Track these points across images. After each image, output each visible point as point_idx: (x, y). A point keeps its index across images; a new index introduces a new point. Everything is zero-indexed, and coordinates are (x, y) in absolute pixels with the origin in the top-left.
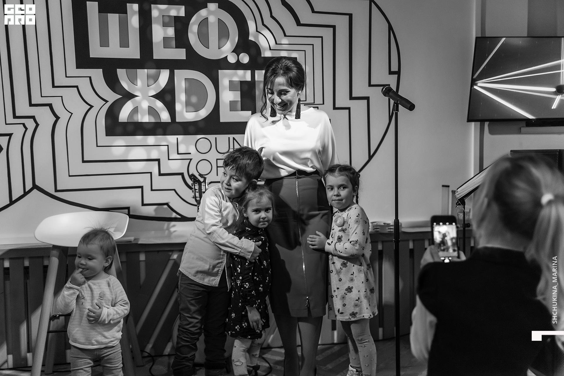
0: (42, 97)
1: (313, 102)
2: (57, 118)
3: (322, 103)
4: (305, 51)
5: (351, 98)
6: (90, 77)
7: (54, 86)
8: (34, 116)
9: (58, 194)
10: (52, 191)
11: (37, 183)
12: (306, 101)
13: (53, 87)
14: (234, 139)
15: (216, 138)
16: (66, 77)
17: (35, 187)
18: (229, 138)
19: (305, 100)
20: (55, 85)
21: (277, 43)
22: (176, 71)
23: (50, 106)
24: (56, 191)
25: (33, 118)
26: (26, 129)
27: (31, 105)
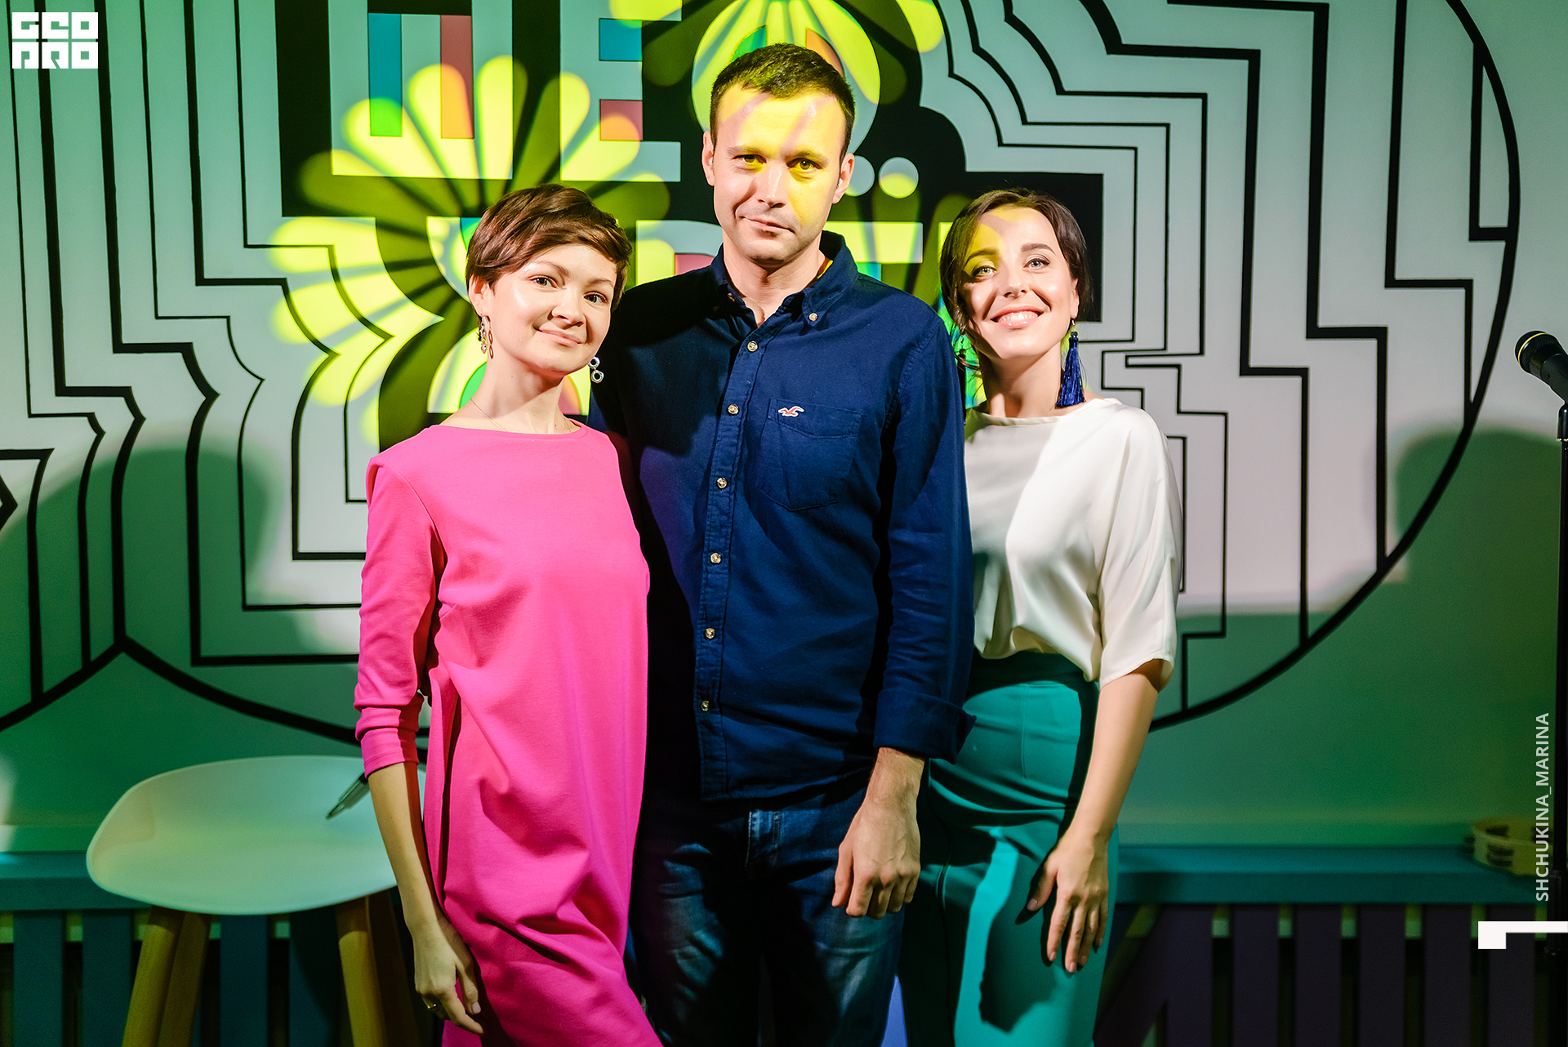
0: (157, 317)
1: (1162, 346)
2: (210, 395)
3: (1197, 350)
4: (1135, 149)
5: (1314, 331)
6: (331, 248)
7: (201, 281)
8: (129, 389)
9: (203, 674)
10: (180, 660)
11: (131, 632)
12: (1132, 340)
13: (197, 284)
16: (246, 246)
17: (123, 644)
19: (1129, 337)
20: (206, 276)
21: (1029, 120)
23: (186, 350)
24: (197, 660)
25: (125, 393)
26: (100, 433)
27: (119, 347)
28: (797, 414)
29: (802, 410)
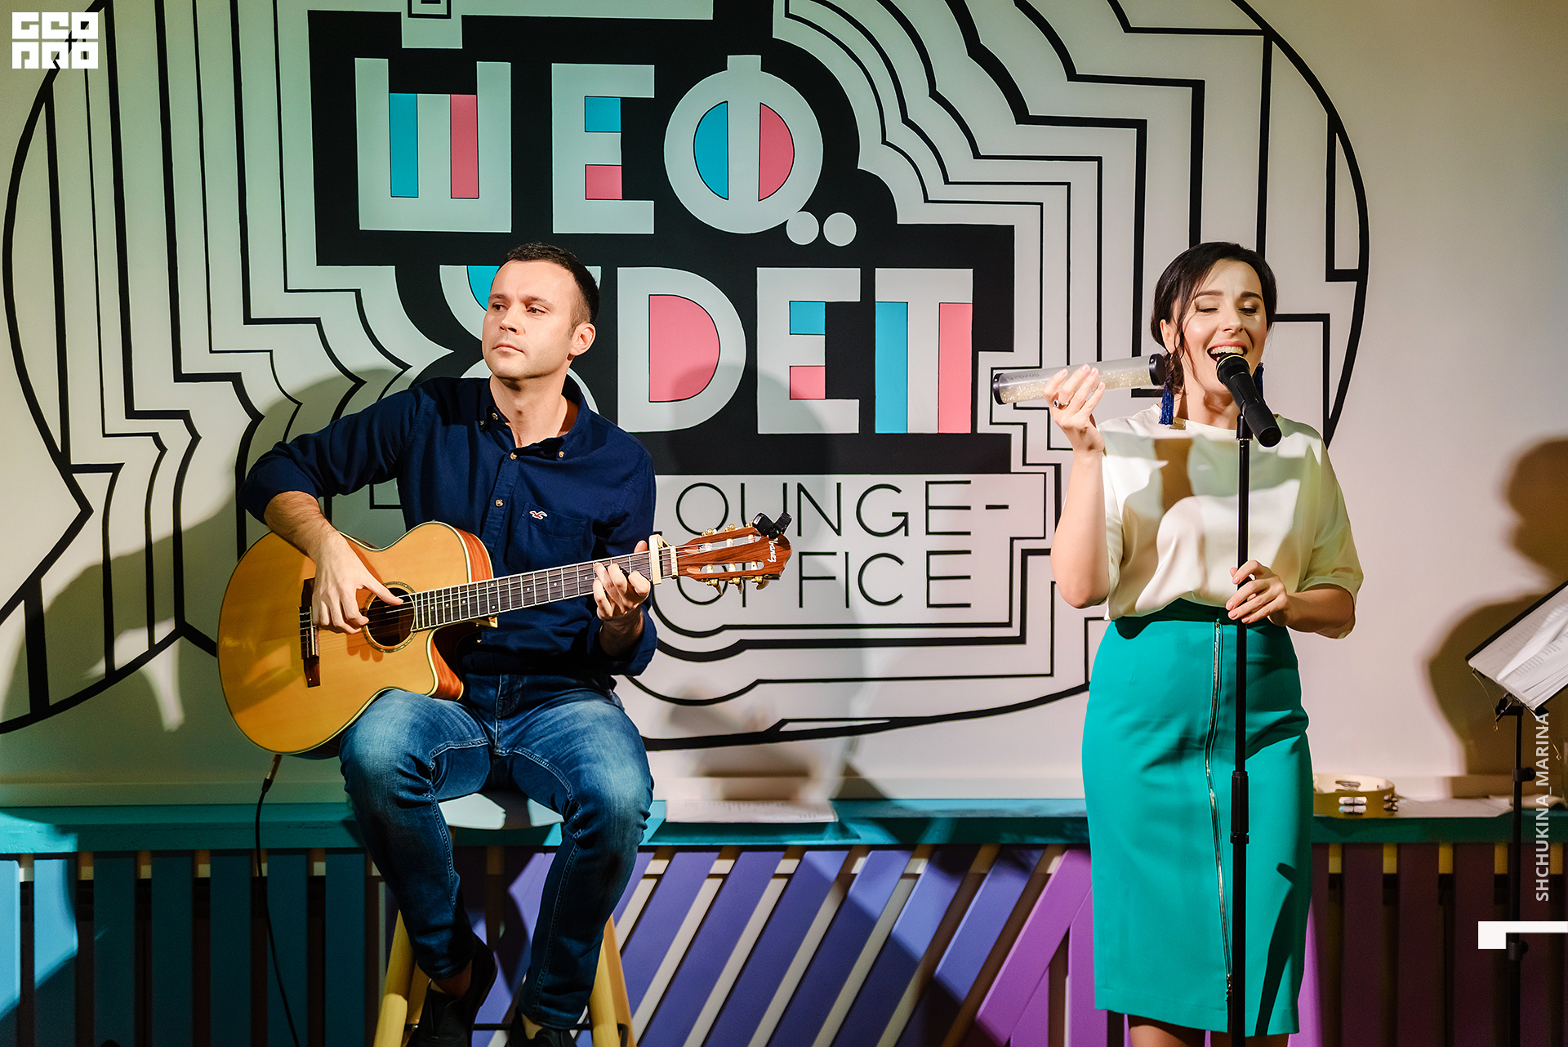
0: (211, 351)
2: (257, 418)
4: (1041, 204)
6: (358, 292)
7: (248, 320)
8: (187, 412)
11: (190, 619)
13: (245, 323)
14: (800, 488)
15: (743, 485)
16: (286, 290)
17: (183, 629)
18: (785, 485)
19: (1037, 364)
20: (253, 316)
21: (950, 180)
22: (622, 272)
23: (236, 379)
25: (184, 415)
26: (163, 450)
27: (179, 377)
28: (542, 518)
29: (546, 515)
